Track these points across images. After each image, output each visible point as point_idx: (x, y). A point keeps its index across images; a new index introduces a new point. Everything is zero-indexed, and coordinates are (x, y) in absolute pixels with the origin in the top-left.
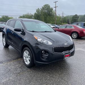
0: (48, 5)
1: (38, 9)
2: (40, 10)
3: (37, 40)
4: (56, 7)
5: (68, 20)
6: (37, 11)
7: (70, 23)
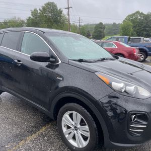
0: (53, 3)
1: (34, 10)
2: (39, 11)
3: (110, 86)
4: (68, 8)
5: (88, 31)
6: (32, 15)
7: (92, 36)
